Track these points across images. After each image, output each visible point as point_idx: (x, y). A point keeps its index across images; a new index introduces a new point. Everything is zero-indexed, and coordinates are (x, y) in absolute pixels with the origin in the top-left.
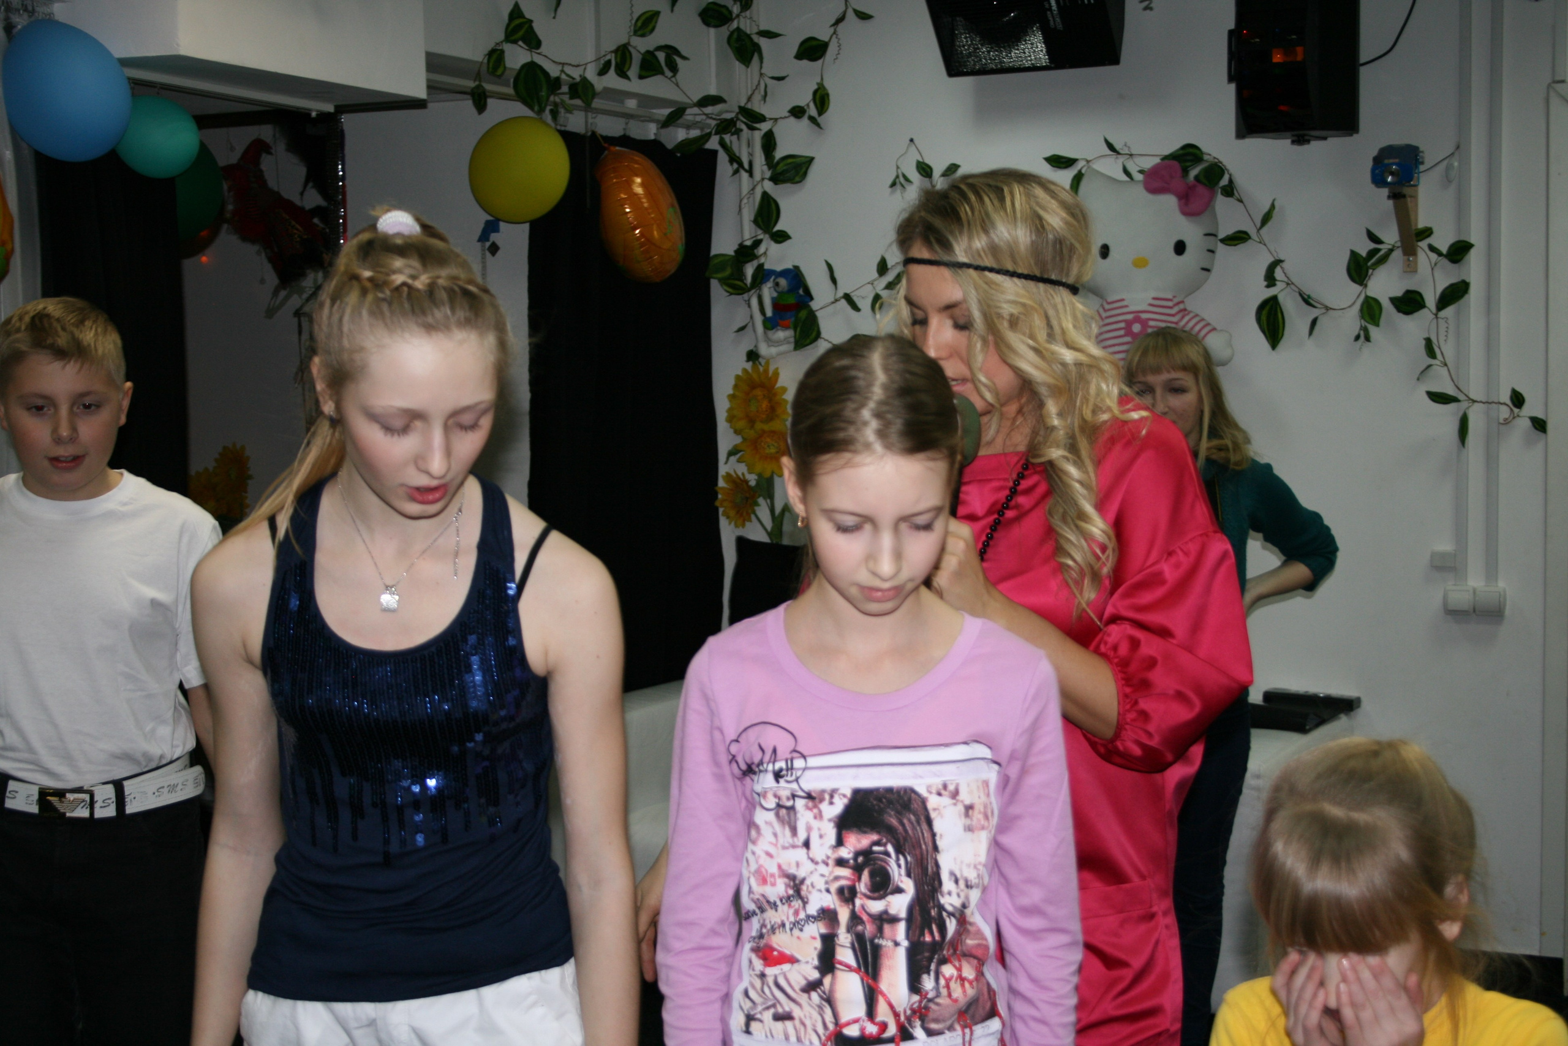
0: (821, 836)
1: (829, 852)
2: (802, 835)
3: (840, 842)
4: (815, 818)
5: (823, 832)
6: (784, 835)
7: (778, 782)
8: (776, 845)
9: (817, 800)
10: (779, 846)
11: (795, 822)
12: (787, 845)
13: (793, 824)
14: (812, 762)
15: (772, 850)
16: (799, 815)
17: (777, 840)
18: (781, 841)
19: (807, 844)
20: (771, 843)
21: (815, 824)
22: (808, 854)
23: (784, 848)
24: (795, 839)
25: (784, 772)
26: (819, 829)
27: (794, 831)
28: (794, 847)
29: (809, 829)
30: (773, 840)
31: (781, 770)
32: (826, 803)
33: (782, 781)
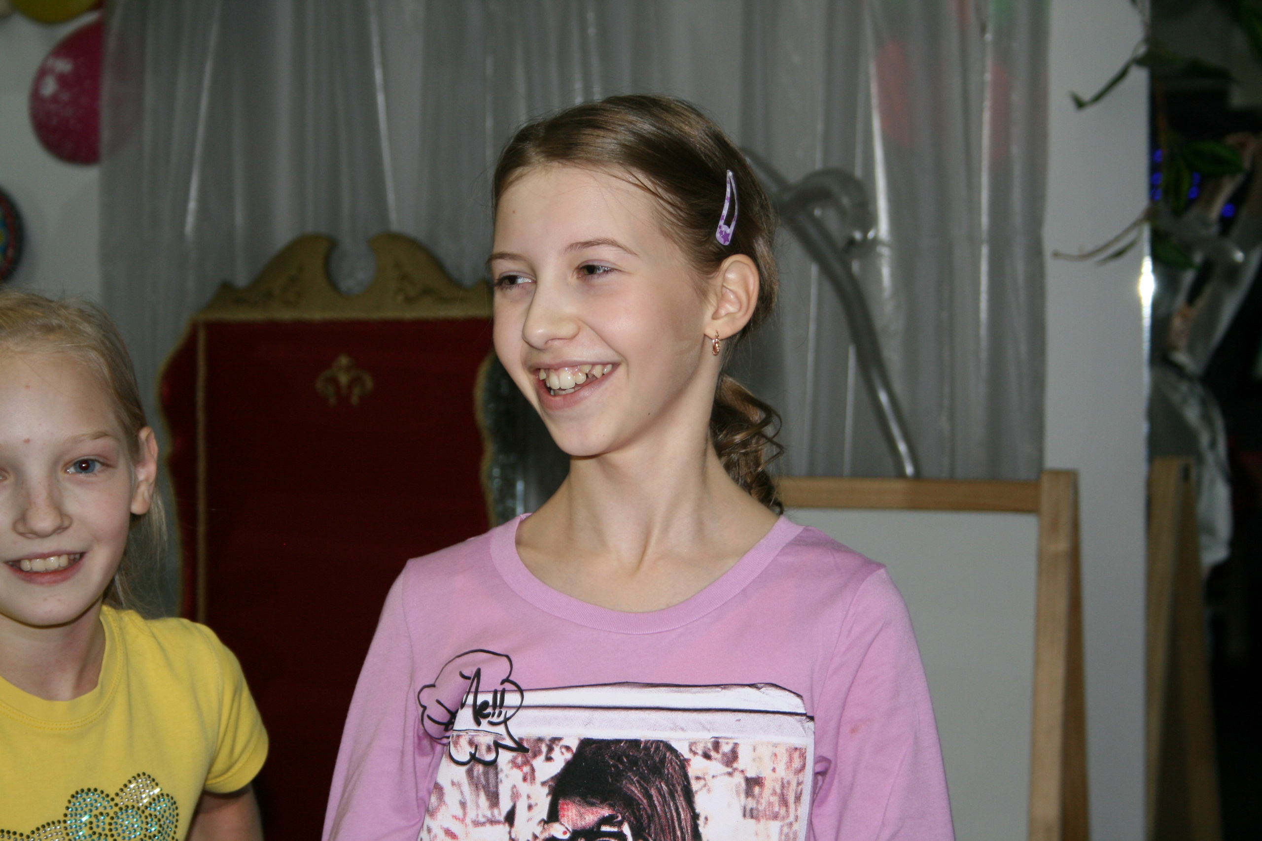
0: (530, 807)
1: (538, 830)
2: (505, 805)
3: (553, 816)
4: (525, 779)
5: (533, 802)
6: (478, 806)
7: (478, 723)
8: (463, 821)
9: (530, 754)
10: (468, 821)
11: (497, 787)
12: (482, 820)
13: (492, 789)
14: (531, 698)
15: (456, 828)
16: (501, 776)
17: (465, 814)
18: (472, 814)
19: (510, 818)
20: (455, 817)
21: (524, 788)
22: (510, 833)
23: (477, 824)
24: (496, 811)
25: (489, 710)
26: (529, 797)
27: (494, 799)
28: (493, 822)
29: (515, 796)
30: (459, 813)
31: (485, 704)
32: (542, 757)
33: (484, 722)
